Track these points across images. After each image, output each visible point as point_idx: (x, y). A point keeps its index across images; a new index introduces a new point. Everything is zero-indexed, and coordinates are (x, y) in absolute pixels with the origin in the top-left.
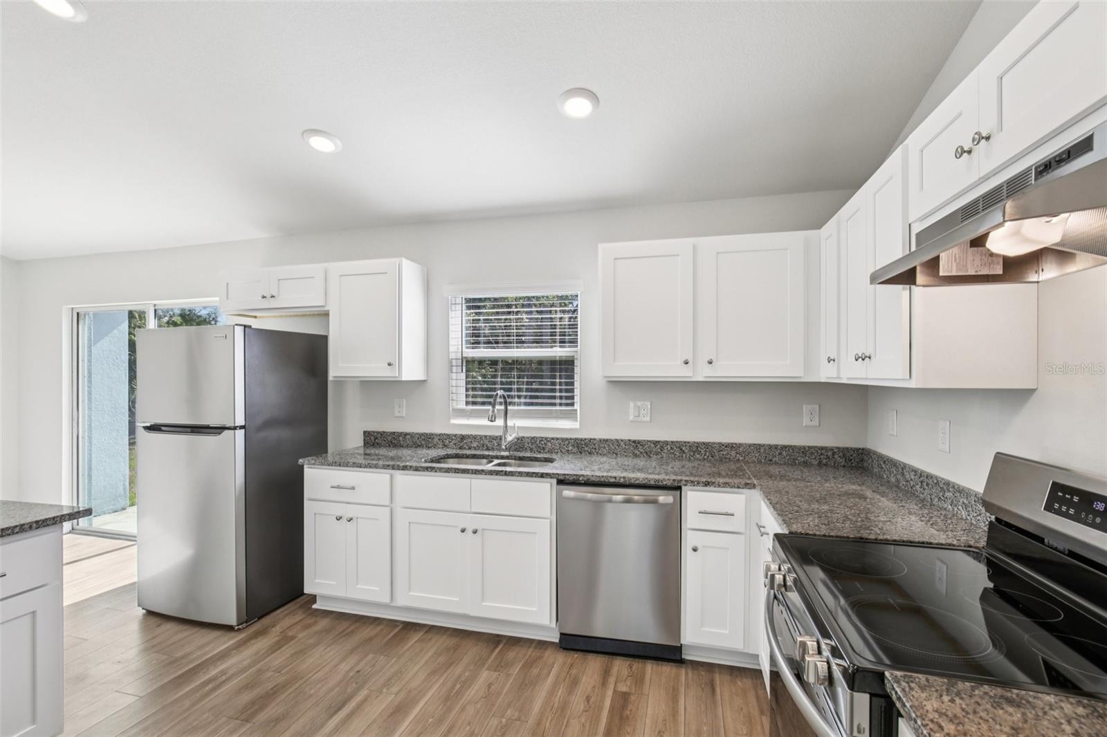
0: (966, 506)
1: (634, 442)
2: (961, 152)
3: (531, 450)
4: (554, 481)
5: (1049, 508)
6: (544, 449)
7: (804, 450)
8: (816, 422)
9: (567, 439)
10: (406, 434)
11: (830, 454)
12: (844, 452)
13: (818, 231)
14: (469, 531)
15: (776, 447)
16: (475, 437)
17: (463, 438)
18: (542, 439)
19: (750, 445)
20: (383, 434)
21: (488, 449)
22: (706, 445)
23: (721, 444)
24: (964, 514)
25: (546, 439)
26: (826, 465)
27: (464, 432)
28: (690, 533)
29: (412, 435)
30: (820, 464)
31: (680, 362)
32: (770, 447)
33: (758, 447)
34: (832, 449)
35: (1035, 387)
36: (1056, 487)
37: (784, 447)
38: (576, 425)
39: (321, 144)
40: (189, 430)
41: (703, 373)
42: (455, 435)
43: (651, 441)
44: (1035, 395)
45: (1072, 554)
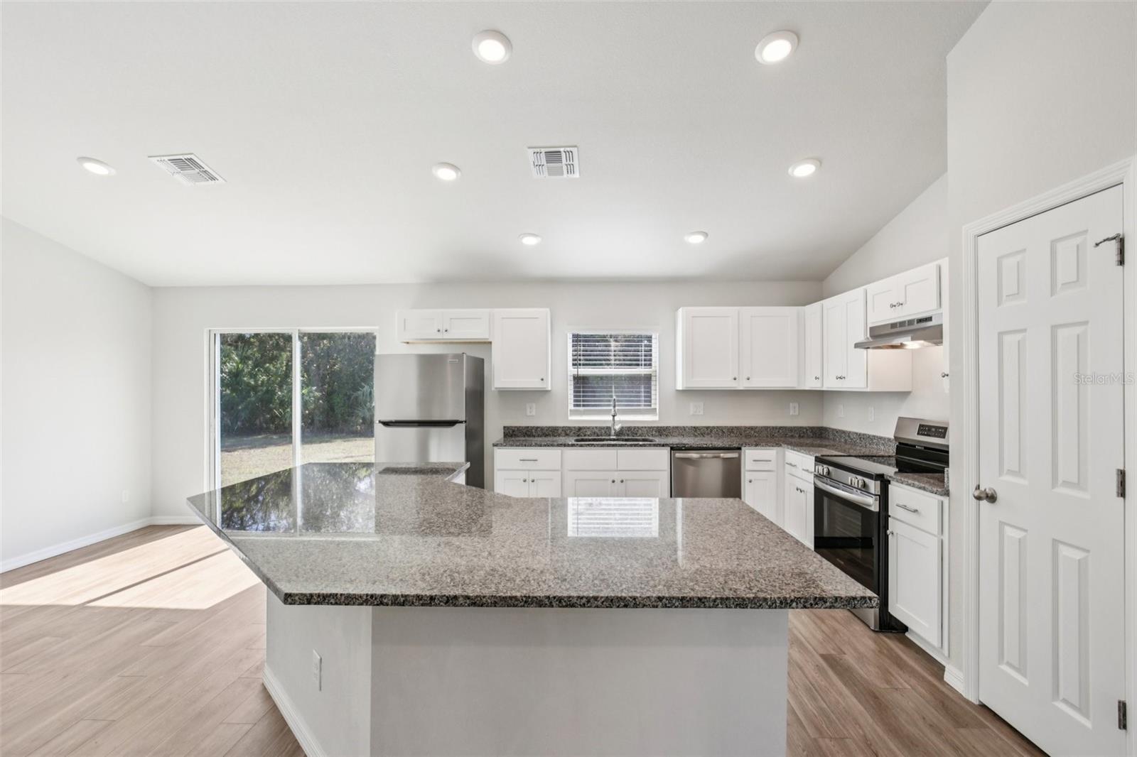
0: (883, 444)
1: (694, 427)
2: (893, 306)
3: (628, 435)
4: (669, 448)
5: (918, 434)
6: (636, 434)
7: (791, 429)
8: (797, 413)
9: (651, 427)
10: (538, 428)
11: (805, 430)
12: (812, 429)
13: (803, 307)
14: (618, 481)
15: (776, 428)
16: (589, 428)
17: (580, 429)
18: (635, 428)
19: (762, 427)
20: (519, 429)
21: (598, 436)
22: (737, 428)
23: (746, 427)
24: (882, 447)
25: (638, 427)
26: (803, 437)
27: (581, 425)
28: (747, 473)
29: (542, 429)
30: (800, 436)
31: (731, 378)
32: (773, 428)
33: (766, 428)
34: (805, 428)
35: (910, 390)
36: (920, 426)
37: (780, 428)
38: (656, 418)
39: (530, 241)
40: (416, 424)
41: (742, 385)
42: (575, 427)
43: (704, 427)
44: (912, 394)
45: (925, 448)
